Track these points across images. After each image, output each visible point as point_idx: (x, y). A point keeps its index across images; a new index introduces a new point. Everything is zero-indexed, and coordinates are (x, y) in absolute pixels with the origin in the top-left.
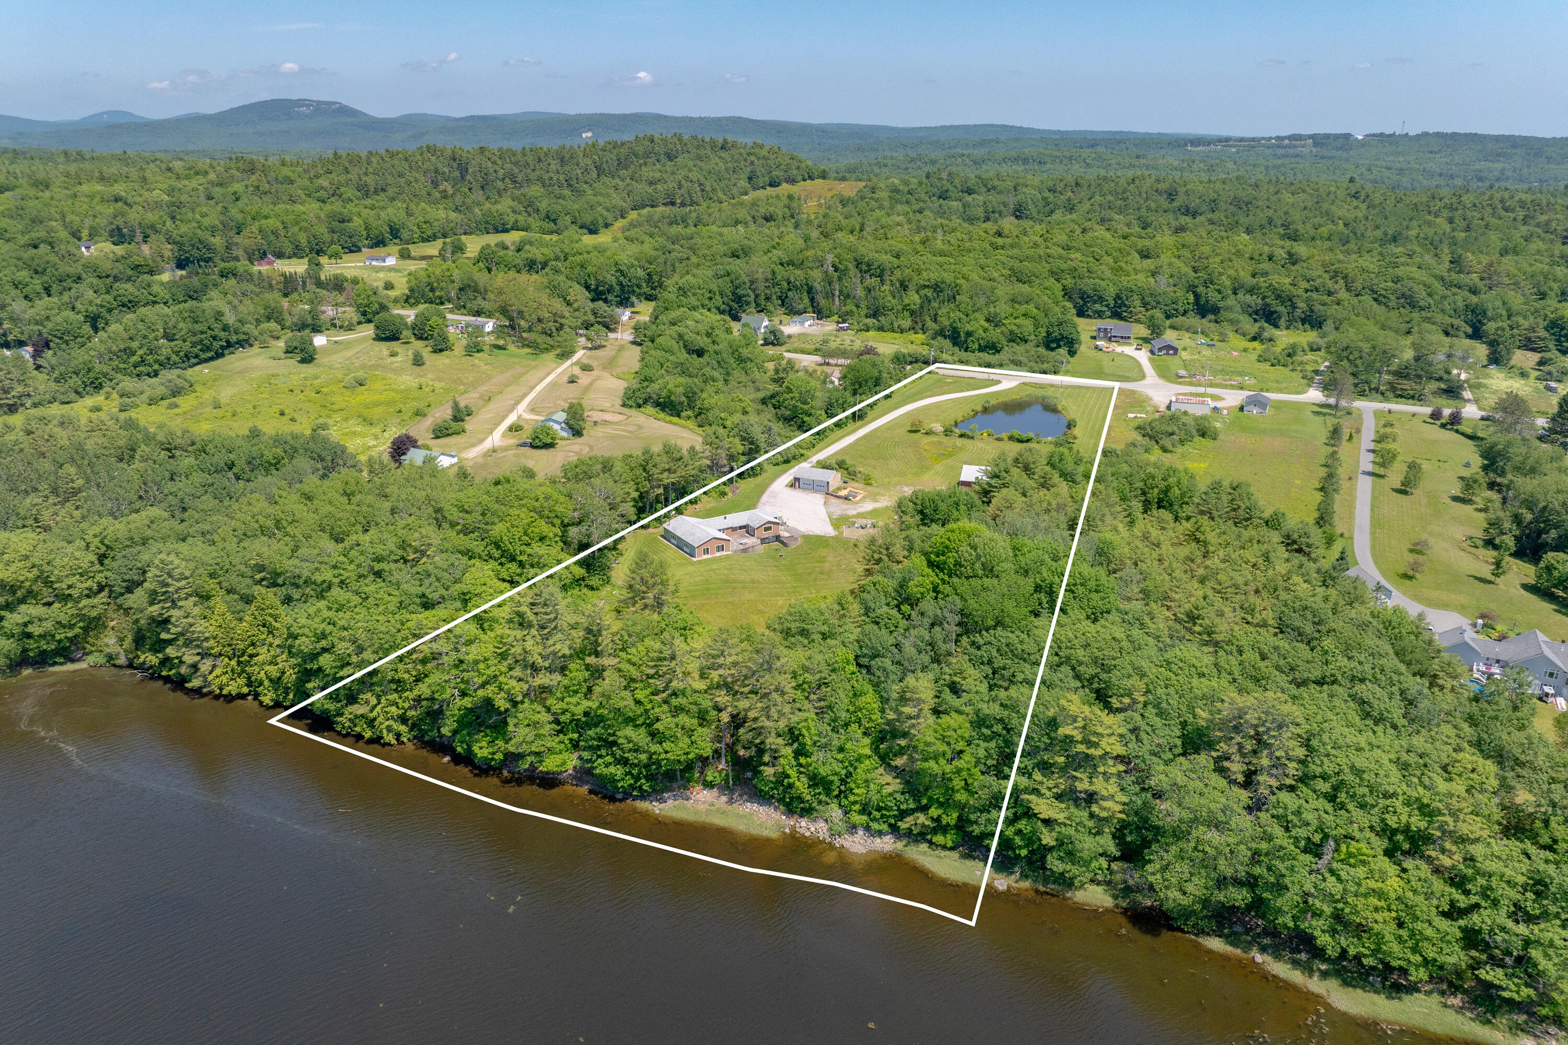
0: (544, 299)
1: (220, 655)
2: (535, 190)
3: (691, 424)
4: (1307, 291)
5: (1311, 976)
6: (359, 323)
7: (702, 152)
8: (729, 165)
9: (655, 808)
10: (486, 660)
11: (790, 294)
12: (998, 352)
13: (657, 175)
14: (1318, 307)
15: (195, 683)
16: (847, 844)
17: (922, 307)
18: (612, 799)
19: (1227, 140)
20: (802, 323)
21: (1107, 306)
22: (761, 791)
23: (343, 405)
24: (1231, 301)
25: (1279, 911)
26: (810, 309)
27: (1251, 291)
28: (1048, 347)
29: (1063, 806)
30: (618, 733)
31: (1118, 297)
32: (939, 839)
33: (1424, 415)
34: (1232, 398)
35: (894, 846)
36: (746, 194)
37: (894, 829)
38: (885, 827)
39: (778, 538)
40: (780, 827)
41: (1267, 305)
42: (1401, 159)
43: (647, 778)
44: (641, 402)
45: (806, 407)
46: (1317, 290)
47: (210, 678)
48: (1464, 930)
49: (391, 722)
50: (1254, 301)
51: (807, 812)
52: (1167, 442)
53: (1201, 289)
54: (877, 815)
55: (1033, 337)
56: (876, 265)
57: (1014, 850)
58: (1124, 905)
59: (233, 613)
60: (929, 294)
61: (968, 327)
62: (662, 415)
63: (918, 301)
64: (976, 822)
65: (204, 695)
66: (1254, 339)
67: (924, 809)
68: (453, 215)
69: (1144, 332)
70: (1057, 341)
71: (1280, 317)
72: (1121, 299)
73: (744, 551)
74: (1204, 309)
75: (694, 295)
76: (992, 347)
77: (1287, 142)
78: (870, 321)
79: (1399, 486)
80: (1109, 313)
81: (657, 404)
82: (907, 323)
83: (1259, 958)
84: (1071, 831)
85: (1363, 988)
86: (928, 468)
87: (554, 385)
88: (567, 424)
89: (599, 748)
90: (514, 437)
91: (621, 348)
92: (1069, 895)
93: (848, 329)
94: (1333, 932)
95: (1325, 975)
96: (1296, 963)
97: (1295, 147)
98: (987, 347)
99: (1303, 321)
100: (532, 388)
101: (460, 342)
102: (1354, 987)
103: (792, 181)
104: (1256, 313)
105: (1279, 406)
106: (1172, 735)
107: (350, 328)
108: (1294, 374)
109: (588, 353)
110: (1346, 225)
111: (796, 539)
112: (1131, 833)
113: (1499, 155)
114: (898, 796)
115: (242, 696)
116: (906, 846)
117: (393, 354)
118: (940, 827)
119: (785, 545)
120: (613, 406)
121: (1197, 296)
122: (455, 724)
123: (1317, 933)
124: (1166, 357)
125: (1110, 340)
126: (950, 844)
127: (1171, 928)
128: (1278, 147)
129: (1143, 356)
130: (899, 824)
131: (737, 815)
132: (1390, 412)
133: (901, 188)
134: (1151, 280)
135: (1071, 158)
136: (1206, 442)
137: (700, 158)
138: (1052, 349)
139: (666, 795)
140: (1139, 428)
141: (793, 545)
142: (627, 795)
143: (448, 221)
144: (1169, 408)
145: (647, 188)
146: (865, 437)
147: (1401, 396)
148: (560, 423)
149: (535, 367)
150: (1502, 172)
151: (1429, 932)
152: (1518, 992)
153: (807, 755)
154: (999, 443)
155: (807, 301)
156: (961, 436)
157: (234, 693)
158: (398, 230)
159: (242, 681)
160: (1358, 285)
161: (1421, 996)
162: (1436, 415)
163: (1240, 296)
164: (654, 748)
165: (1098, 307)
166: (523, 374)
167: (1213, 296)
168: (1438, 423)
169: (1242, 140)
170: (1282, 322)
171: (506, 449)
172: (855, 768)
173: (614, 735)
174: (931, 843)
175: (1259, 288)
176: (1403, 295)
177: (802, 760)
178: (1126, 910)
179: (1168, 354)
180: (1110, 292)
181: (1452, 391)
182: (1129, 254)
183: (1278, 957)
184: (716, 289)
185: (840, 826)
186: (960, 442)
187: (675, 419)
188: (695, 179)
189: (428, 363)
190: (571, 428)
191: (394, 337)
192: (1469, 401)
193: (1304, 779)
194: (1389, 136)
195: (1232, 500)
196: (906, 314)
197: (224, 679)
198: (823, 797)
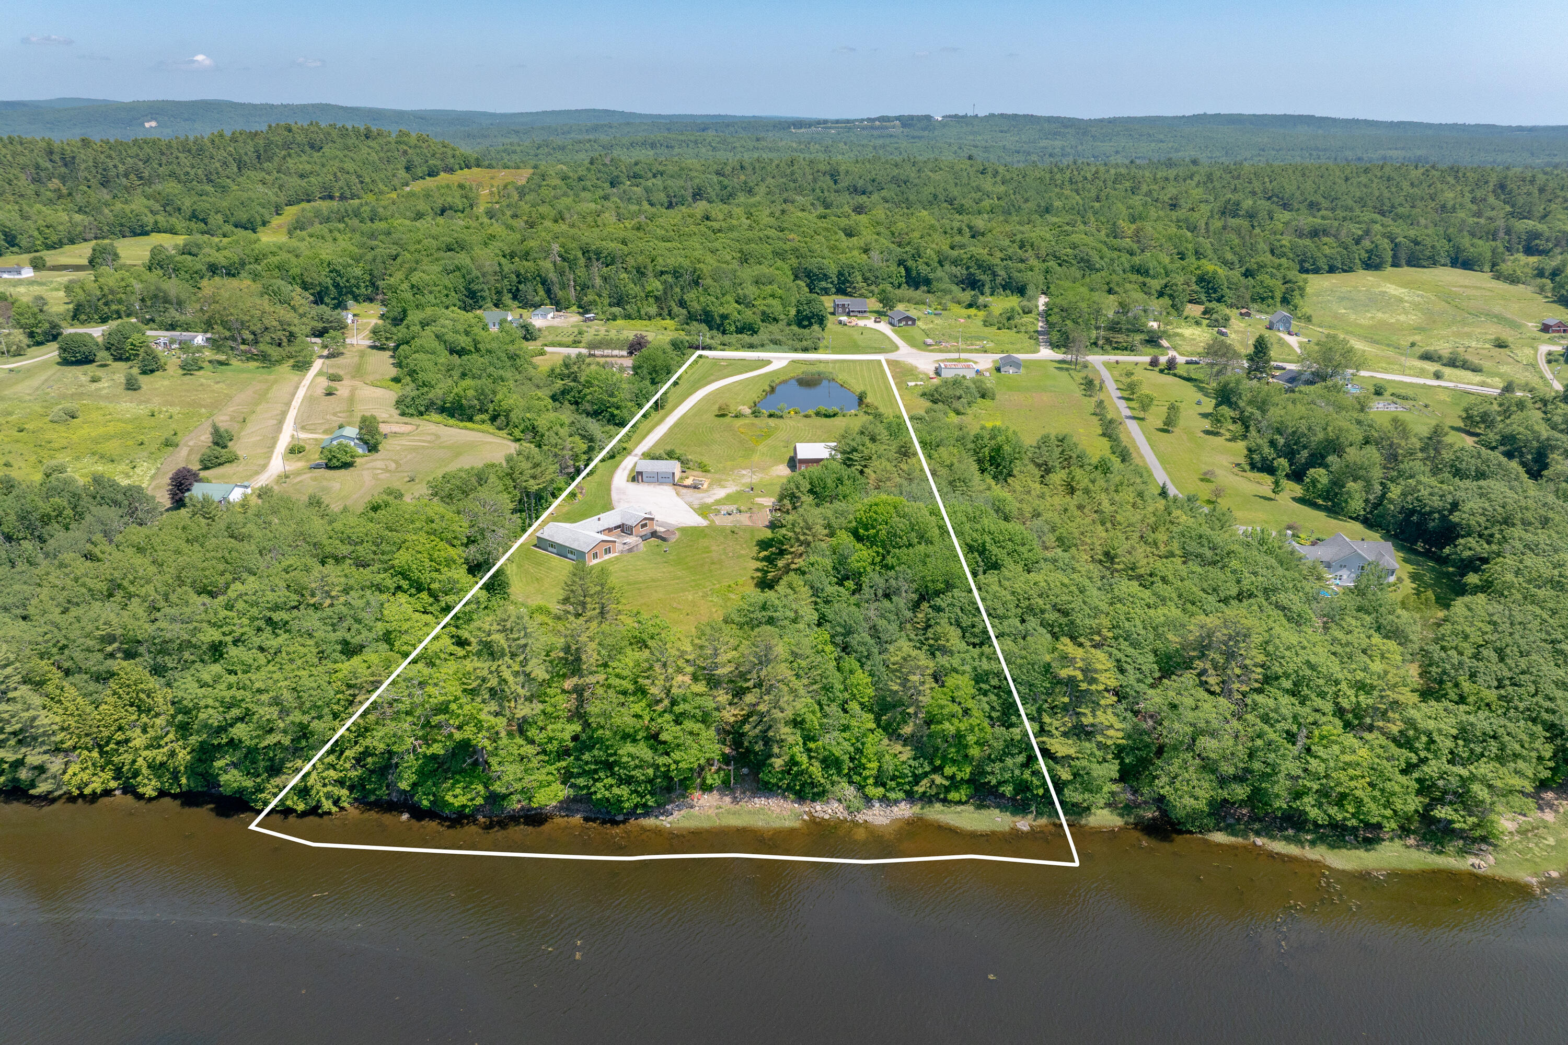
0: (267, 307)
1: (75, 748)
2: (171, 187)
3: (488, 427)
4: (1002, 260)
5: (1303, 848)
6: (29, 346)
7: (350, 142)
8: (382, 155)
9: (665, 822)
10: (456, 699)
11: (521, 287)
12: (756, 333)
13: (308, 167)
14: (1015, 275)
15: (42, 788)
16: (869, 819)
17: (665, 293)
18: (614, 823)
19: (825, 122)
20: (545, 316)
21: (832, 283)
22: (767, 783)
23: (64, 443)
24: (939, 273)
25: (1277, 796)
26: (548, 301)
27: (955, 263)
28: (800, 325)
29: (1070, 742)
30: (620, 752)
31: (840, 274)
32: (954, 796)
33: (1143, 363)
34: (985, 362)
35: (911, 811)
36: (407, 185)
37: (910, 796)
38: (901, 795)
39: (654, 534)
40: (798, 816)
41: (970, 274)
42: (979, 138)
43: (652, 794)
44: (423, 409)
45: (615, 400)
46: (1011, 259)
47: (66, 777)
48: (1419, 781)
49: (329, 788)
50: (959, 271)
51: (820, 795)
52: (957, 405)
53: (910, 263)
54: (893, 784)
55: (782, 317)
56: (605, 253)
57: (1031, 791)
58: (1132, 820)
59: (85, 695)
60: (670, 280)
61: (722, 310)
62: (452, 421)
63: (661, 287)
64: (993, 773)
65: (54, 800)
66: (970, 306)
67: (938, 770)
68: (78, 217)
69: (878, 306)
70: (808, 318)
71: (983, 285)
72: (843, 275)
73: (630, 550)
74: (915, 281)
75: (431, 292)
76: (748, 328)
77: (877, 123)
78: (616, 310)
79: (1161, 426)
80: (834, 290)
81: (442, 410)
82: (653, 310)
83: (1259, 841)
84: (1085, 763)
85: (1345, 847)
86: (753, 450)
87: (310, 400)
88: (360, 439)
89: (596, 771)
90: (299, 460)
91: (362, 354)
92: (1083, 822)
93: (594, 319)
94: (1320, 806)
95: (1313, 843)
96: (1287, 839)
97: (887, 128)
98: (743, 328)
99: (1004, 288)
100: (288, 404)
101: (173, 360)
102: (1339, 848)
103: (450, 170)
104: (962, 282)
105: (1029, 364)
106: (1148, 662)
107: (18, 353)
108: (1019, 335)
109: (327, 361)
110: (999, 199)
111: (673, 533)
112: (1128, 754)
113: (1055, 134)
114: (911, 762)
115: (107, 793)
116: (922, 808)
117: (94, 380)
118: (954, 783)
119: (664, 539)
120: (391, 416)
121: (907, 269)
122: (415, 777)
123: (1308, 809)
124: (907, 328)
125: (848, 314)
126: (964, 799)
127: (1180, 832)
128: (872, 128)
129: (883, 327)
130: (916, 788)
131: (749, 812)
132: (1117, 362)
133: (571, 174)
134: (865, 256)
135: (696, 142)
136: (987, 402)
137: (347, 148)
138: (805, 327)
139: (669, 807)
140: (924, 395)
141: (673, 539)
142: (632, 813)
143: (74, 225)
144: (938, 372)
145: (299, 181)
146: (677, 425)
147: (1117, 349)
148: (352, 439)
149: (275, 382)
150: (1063, 148)
151: (1397, 788)
152: (1465, 822)
153: (813, 739)
154: (808, 420)
155: (542, 293)
156: (771, 416)
157: (98, 791)
158: (15, 237)
159: (108, 774)
160: (1043, 253)
161: (1387, 843)
162: (1154, 363)
163: (947, 267)
164: (661, 760)
165: (823, 284)
166: (268, 390)
167: (924, 270)
168: (1157, 369)
169: (837, 122)
170: (987, 290)
171: (298, 473)
172: (863, 744)
173: (615, 754)
174: (945, 801)
175: (961, 260)
176: (1082, 259)
177: (812, 745)
178: (1136, 825)
179: (907, 324)
180: (833, 270)
181: (1153, 340)
182: (836, 233)
183: (1272, 837)
184: (450, 286)
185: (857, 803)
186: (772, 422)
187: (469, 425)
188: (352, 171)
189: (144, 387)
190: (366, 443)
191: (87, 360)
192: (1168, 348)
193: (1268, 680)
194: (962, 117)
195: (1063, 451)
196: (651, 300)
197: (85, 776)
198: (835, 778)
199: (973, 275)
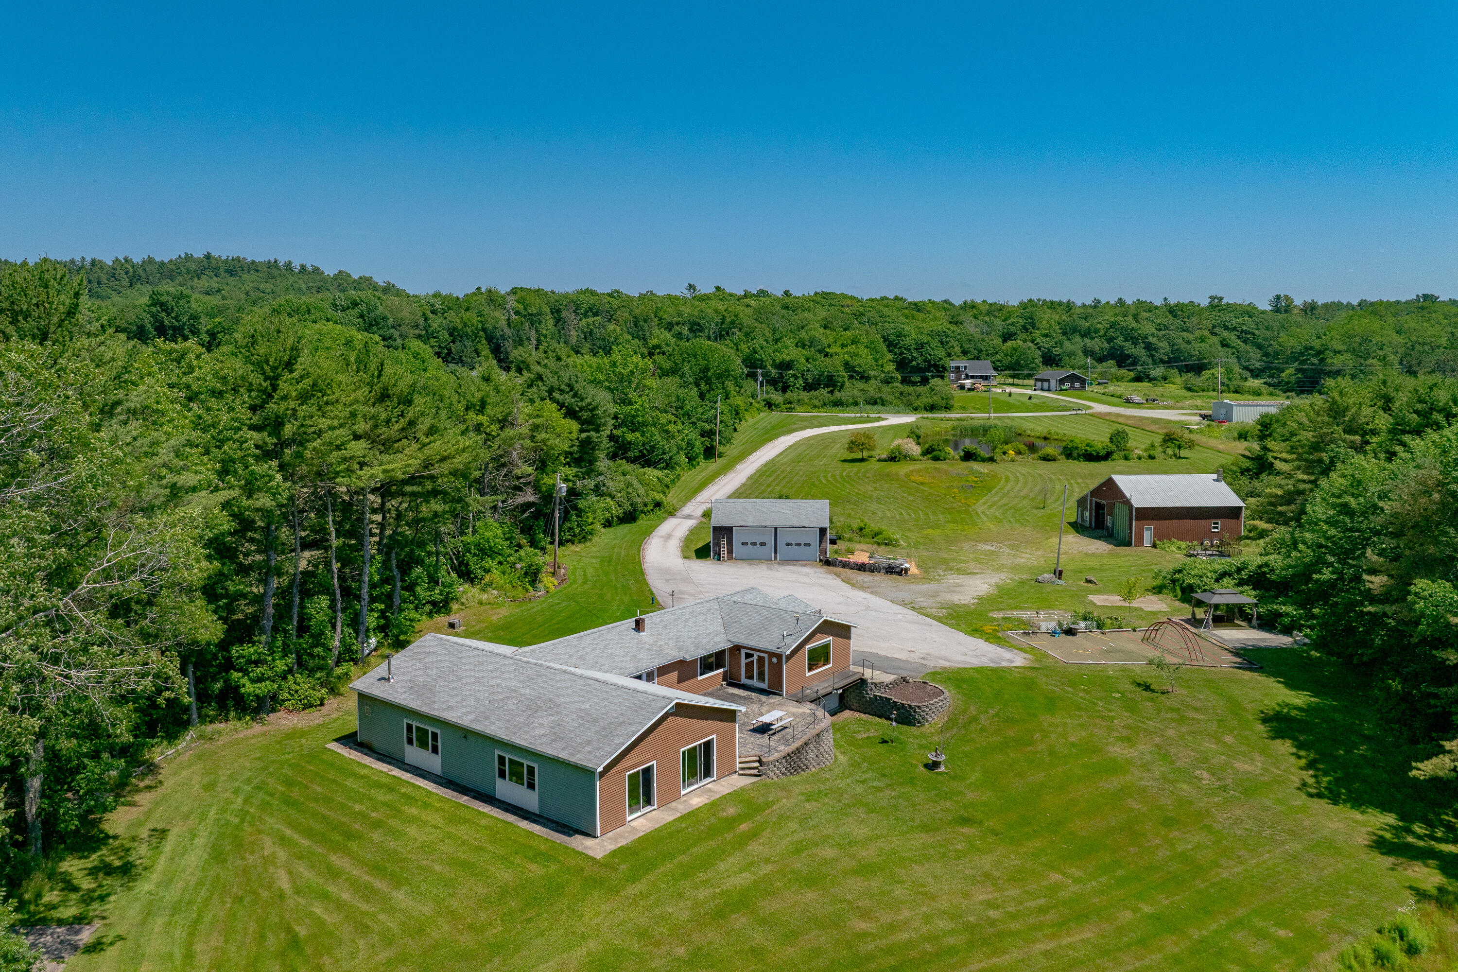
12: (839, 388)
28: (906, 381)
61: (781, 357)
76: (826, 383)
98: (818, 382)
124: (1075, 392)
138: (915, 384)
156: (967, 458)
179: (1072, 388)
186: (976, 465)
199: (1121, 347)
